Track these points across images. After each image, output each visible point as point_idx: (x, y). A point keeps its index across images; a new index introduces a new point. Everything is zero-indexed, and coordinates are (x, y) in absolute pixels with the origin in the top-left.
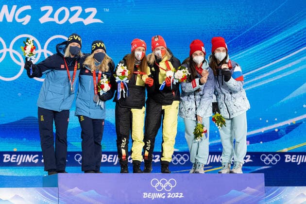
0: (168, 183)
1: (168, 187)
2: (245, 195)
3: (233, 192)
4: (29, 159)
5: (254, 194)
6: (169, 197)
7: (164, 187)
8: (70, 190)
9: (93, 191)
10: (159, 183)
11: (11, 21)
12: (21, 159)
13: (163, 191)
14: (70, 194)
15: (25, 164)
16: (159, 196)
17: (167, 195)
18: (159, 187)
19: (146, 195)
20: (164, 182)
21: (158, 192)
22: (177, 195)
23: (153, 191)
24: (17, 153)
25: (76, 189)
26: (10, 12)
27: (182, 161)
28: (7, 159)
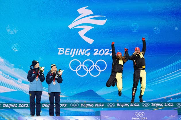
0: (141, 114)
1: (141, 116)
2: (171, 118)
3: (166, 117)
4: (90, 105)
5: (174, 118)
6: (142, 119)
7: (140, 115)
8: (105, 117)
9: (113, 117)
10: (138, 114)
11: (83, 55)
12: (87, 105)
13: (140, 117)
14: (105, 118)
15: (89, 107)
16: (138, 119)
17: (141, 118)
18: (138, 116)
19: (133, 118)
20: (140, 114)
21: (138, 117)
22: (144, 118)
23: (136, 117)
24: (86, 103)
25: (107, 116)
26: (82, 51)
27: (147, 106)
28: (82, 105)
